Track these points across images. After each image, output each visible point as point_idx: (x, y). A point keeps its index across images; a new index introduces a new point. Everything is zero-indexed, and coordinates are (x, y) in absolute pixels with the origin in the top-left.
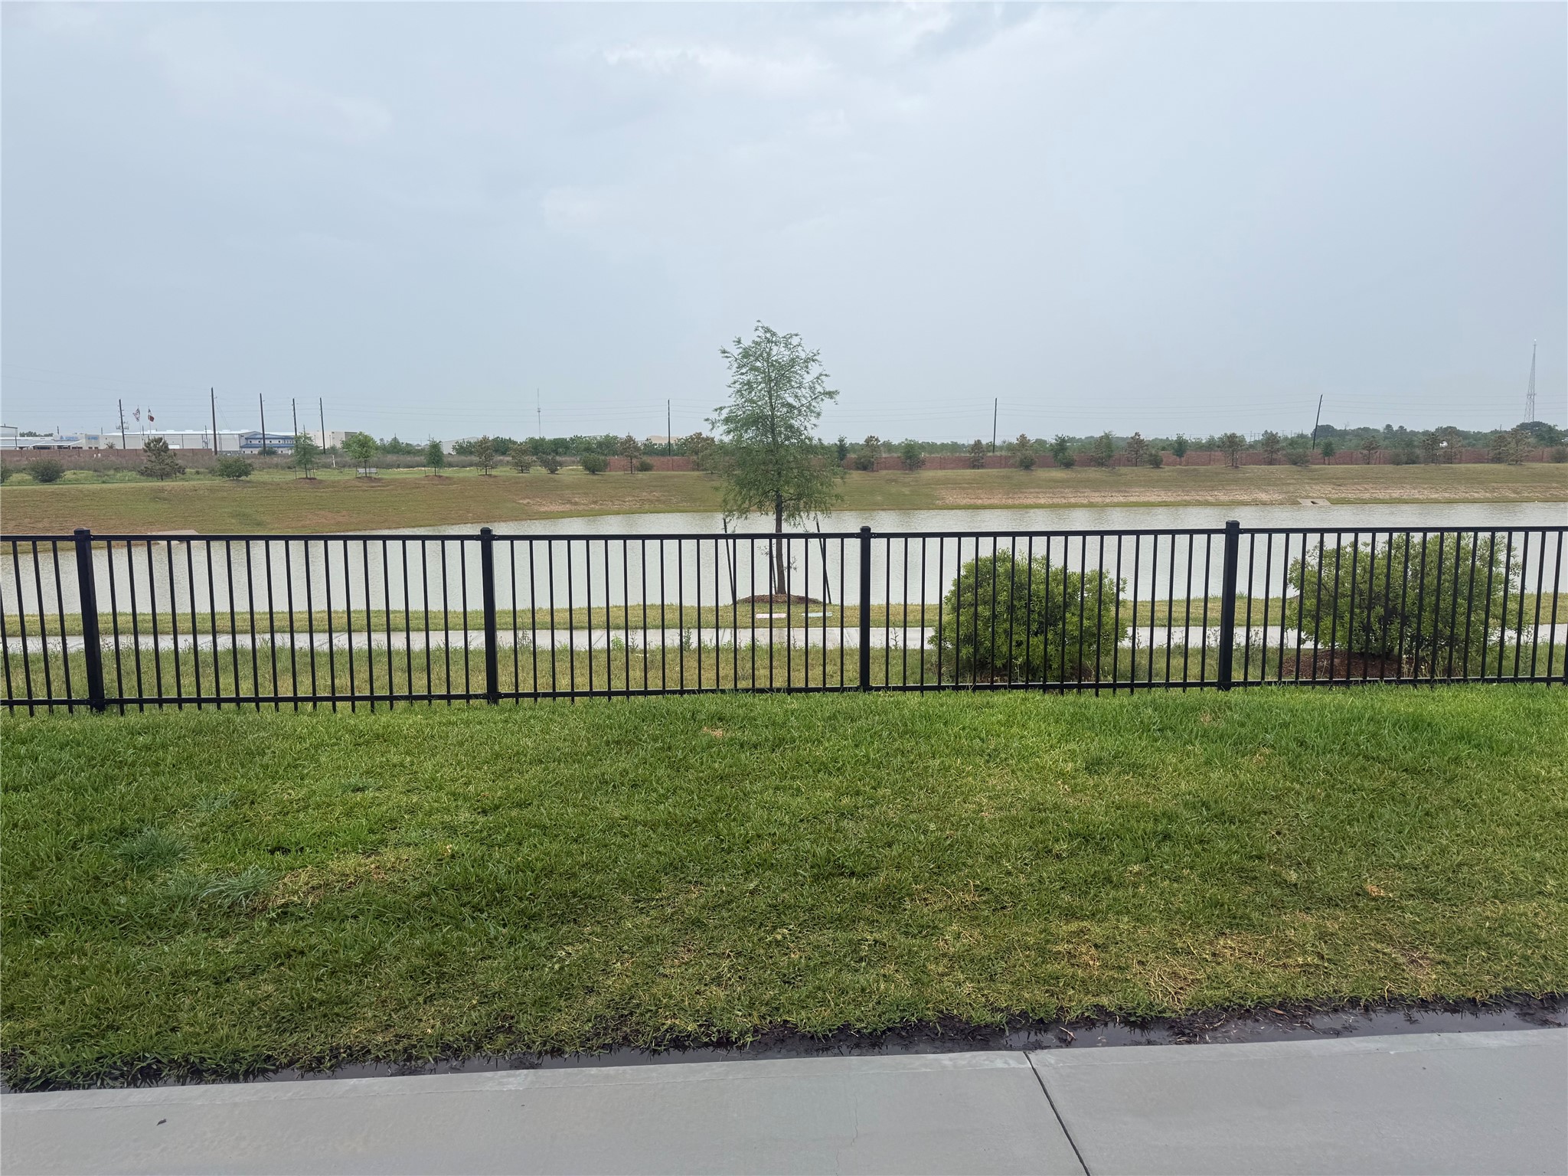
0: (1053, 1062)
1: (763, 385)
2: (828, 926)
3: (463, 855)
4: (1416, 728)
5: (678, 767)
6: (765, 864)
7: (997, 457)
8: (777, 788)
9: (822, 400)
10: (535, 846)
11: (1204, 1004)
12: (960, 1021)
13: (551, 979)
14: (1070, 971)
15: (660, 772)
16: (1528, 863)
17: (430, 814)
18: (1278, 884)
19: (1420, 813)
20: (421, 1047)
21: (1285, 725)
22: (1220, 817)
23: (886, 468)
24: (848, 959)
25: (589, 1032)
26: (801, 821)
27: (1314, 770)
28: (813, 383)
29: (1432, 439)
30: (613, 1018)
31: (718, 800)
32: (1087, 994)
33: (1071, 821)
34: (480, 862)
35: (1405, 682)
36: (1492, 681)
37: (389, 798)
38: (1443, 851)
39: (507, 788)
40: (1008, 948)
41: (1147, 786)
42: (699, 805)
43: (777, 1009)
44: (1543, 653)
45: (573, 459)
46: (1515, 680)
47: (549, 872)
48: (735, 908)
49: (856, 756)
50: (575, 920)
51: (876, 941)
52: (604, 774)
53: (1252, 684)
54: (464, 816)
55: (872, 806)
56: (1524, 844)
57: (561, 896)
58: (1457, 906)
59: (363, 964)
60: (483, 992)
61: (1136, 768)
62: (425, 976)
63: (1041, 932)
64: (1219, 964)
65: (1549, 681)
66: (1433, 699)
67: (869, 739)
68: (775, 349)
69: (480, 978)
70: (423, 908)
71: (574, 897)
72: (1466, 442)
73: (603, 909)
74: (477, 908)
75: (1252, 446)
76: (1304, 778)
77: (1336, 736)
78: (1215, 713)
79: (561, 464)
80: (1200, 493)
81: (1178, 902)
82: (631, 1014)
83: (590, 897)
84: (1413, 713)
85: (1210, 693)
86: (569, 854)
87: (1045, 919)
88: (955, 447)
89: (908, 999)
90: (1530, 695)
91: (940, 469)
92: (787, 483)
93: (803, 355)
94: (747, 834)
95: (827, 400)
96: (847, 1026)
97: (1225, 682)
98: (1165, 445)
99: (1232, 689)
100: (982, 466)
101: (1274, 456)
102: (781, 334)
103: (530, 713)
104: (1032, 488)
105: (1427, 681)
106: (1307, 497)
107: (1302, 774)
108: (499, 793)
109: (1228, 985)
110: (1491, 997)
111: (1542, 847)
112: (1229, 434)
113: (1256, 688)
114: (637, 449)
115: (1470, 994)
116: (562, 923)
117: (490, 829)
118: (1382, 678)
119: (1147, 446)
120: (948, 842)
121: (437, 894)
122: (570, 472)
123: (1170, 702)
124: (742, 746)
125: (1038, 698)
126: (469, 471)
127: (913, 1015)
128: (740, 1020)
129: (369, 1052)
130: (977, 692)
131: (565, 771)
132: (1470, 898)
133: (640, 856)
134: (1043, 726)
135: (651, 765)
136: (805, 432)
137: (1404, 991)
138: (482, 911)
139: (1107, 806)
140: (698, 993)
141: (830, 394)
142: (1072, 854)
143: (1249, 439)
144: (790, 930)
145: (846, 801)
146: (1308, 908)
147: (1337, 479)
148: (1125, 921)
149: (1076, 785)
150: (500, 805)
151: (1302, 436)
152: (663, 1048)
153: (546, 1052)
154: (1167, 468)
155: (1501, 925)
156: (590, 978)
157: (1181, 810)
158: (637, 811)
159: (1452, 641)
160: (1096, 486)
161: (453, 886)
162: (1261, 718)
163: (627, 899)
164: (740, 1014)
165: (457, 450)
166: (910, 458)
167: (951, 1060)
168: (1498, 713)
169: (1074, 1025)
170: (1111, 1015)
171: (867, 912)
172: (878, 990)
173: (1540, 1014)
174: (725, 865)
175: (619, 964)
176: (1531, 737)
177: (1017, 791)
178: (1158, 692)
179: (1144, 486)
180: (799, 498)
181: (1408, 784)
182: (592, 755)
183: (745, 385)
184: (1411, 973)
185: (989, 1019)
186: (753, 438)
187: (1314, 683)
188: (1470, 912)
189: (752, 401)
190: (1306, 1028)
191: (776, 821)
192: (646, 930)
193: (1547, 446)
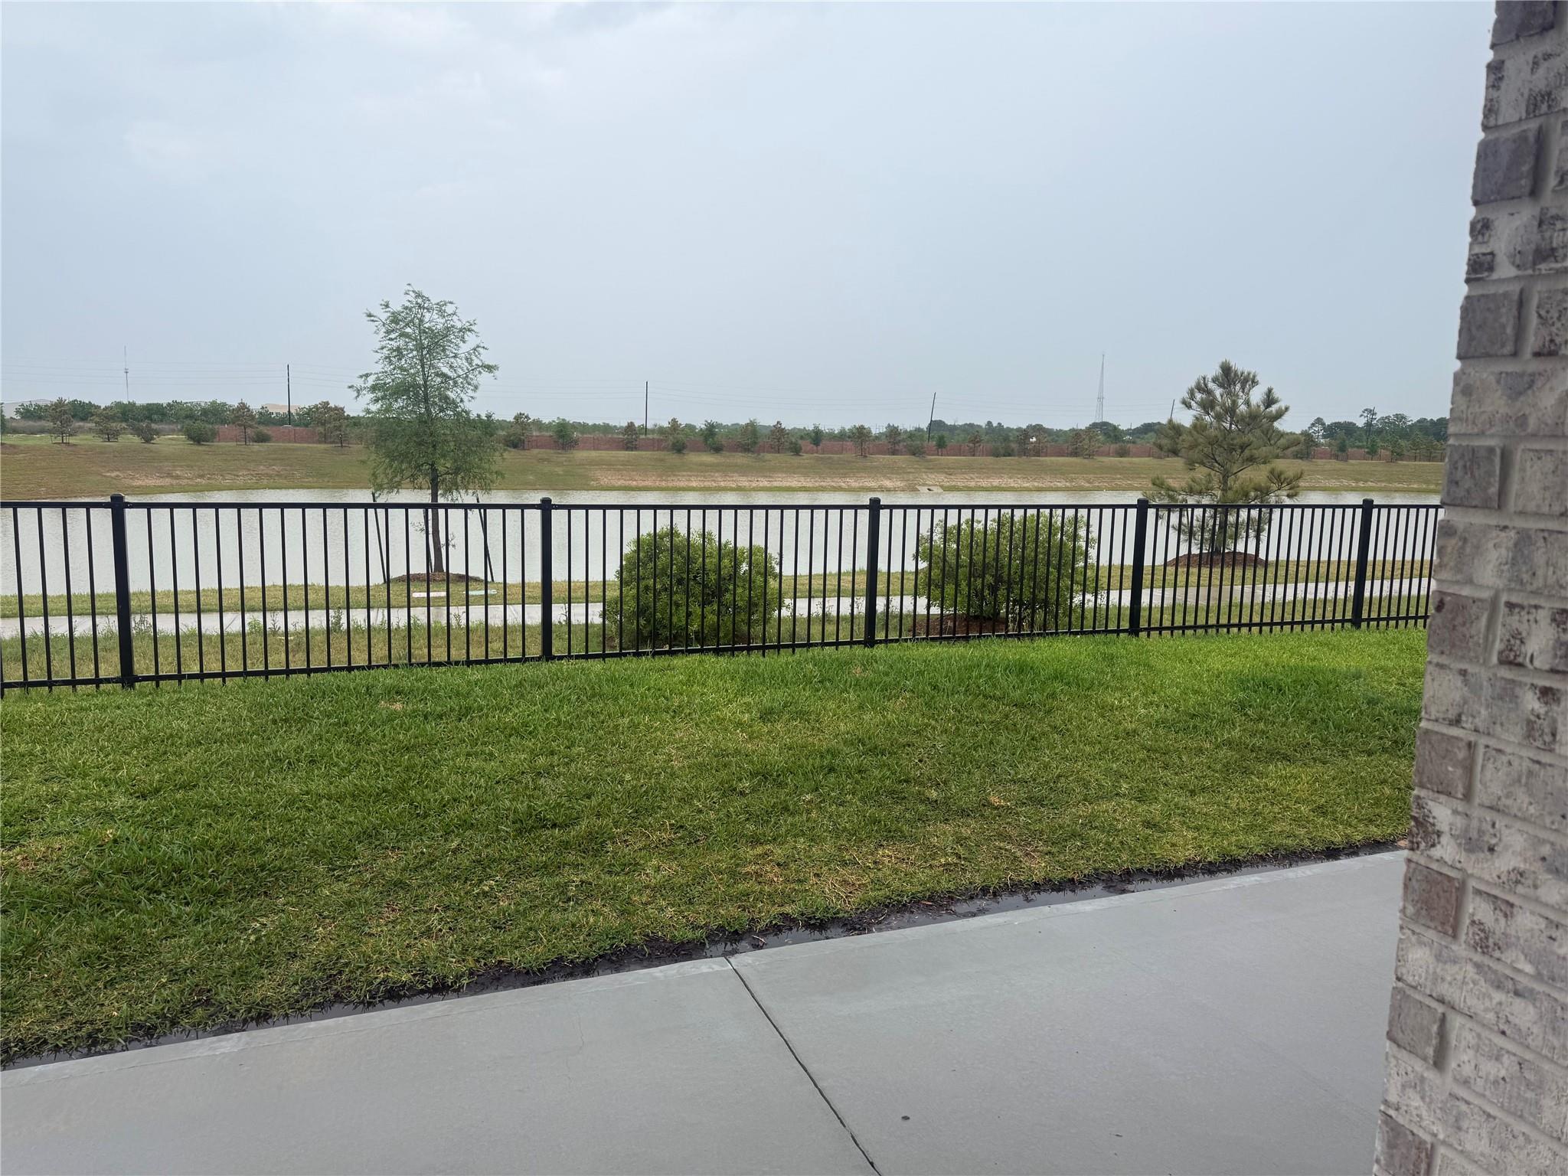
0: (750, 962)
1: (415, 353)
2: (534, 874)
3: (128, 839)
4: (1021, 671)
5: (356, 741)
6: (466, 824)
7: (649, 439)
8: (468, 755)
9: (480, 373)
10: (210, 825)
11: (869, 902)
12: (665, 941)
13: (248, 949)
14: (758, 888)
15: (340, 746)
16: (1107, 772)
17: (78, 801)
18: (922, 802)
19: (1027, 739)
20: (108, 1030)
21: (921, 673)
22: (874, 751)
23: (537, 447)
24: (556, 901)
25: (297, 994)
26: (498, 782)
27: (946, 708)
28: (470, 354)
29: (1024, 434)
30: (321, 979)
31: (407, 769)
32: (773, 905)
33: (751, 762)
34: (147, 845)
35: (1011, 636)
36: (1076, 633)
37: (23, 788)
38: (1046, 766)
39: (166, 771)
40: (703, 875)
41: (813, 729)
42: (387, 776)
43: (491, 952)
44: (1113, 613)
45: (171, 427)
46: (1094, 632)
47: (231, 850)
48: (438, 867)
49: (548, 719)
50: (265, 893)
51: (582, 882)
52: (276, 752)
53: (892, 641)
54: (120, 801)
55: (567, 764)
56: (1104, 758)
57: (247, 871)
58: (1058, 809)
59: (24, 955)
60: (172, 970)
61: (802, 715)
62: (102, 961)
63: (731, 858)
64: (879, 870)
65: (1118, 632)
66: (1034, 649)
67: (558, 703)
68: (427, 316)
69: (167, 957)
70: (87, 895)
71: (262, 871)
72: (1049, 438)
73: (295, 880)
74: (152, 890)
75: (877, 438)
76: (938, 716)
77: (961, 680)
78: (864, 665)
79: (158, 433)
80: (836, 480)
81: (844, 822)
82: (340, 973)
83: (280, 869)
84: (1019, 659)
85: (858, 650)
86: (250, 830)
87: (734, 847)
88: (606, 428)
89: (616, 928)
90: (1105, 643)
91: (594, 449)
92: (444, 456)
93: (459, 325)
94: (443, 798)
95: (485, 374)
96: (561, 958)
97: (870, 641)
98: (804, 435)
99: (876, 646)
100: (635, 448)
101: (897, 447)
102: (434, 301)
103: (176, 696)
104: (684, 471)
105: (1028, 635)
106: (924, 485)
107: (936, 712)
108: (157, 777)
109: (888, 886)
110: (1085, 876)
111: (1117, 759)
112: (857, 426)
113: (895, 645)
114: (252, 417)
115: (1070, 876)
116: (252, 897)
117: (153, 813)
118: (993, 633)
119: (788, 434)
120: (644, 789)
121: (102, 880)
122: (169, 442)
123: (827, 658)
124: (426, 717)
125: (713, 660)
126: (40, 439)
127: (622, 941)
128: (454, 965)
129: (45, 1042)
130: (657, 657)
131: (230, 752)
132: (1067, 802)
133: (329, 827)
134: (721, 684)
135: (326, 740)
136: (461, 404)
137: (1022, 878)
138: (158, 893)
139: (781, 748)
140: (408, 946)
141: (490, 368)
142: (754, 790)
143: (874, 431)
144: (497, 881)
145: (542, 761)
146: (947, 820)
147: (949, 468)
148: (802, 843)
149: (753, 732)
150: (161, 788)
151: (919, 430)
152: (378, 999)
153: (252, 1019)
154: (806, 456)
155: (1090, 822)
156: (291, 944)
157: (841, 746)
158: (318, 785)
159: (1046, 603)
160: (743, 470)
161: (121, 870)
162: (901, 668)
163: (321, 869)
164: (454, 960)
165: (21, 413)
166: (563, 436)
167: (661, 971)
168: (1082, 658)
169: (764, 932)
170: (794, 920)
171: (571, 858)
172: (587, 923)
173: (1119, 886)
174: (421, 830)
175: (321, 929)
176: (1107, 675)
177: (702, 741)
178: (817, 650)
179: (785, 472)
180: (457, 471)
181: (1018, 716)
182: (259, 735)
183: (394, 351)
184: (1026, 863)
185: (690, 935)
186: (403, 407)
187: (941, 639)
188: (1067, 813)
189: (402, 369)
190: (950, 914)
191: (471, 784)
192: (347, 896)
193: (1112, 443)
